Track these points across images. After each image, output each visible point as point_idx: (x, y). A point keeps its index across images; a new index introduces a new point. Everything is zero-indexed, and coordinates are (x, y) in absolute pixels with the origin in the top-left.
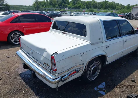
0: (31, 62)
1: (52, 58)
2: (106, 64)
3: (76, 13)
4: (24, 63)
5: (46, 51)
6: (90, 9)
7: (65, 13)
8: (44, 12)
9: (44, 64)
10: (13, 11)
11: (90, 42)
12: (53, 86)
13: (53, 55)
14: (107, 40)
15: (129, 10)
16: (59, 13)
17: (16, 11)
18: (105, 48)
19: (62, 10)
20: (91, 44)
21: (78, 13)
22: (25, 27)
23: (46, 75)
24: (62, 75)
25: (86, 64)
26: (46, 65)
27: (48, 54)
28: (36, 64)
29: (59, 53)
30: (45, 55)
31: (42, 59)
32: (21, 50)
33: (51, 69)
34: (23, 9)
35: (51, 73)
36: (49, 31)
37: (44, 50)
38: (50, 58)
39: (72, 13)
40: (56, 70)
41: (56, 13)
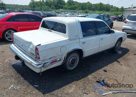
0: (21, 53)
1: (36, 49)
2: (84, 56)
3: (71, 14)
4: (16, 55)
5: (32, 44)
6: (85, 10)
7: (60, 14)
8: (39, 12)
9: (30, 54)
10: (9, 11)
11: (69, 38)
12: (37, 71)
13: (37, 47)
14: (83, 37)
15: (122, 12)
16: (54, 13)
17: (12, 10)
18: (81, 43)
19: (57, 11)
20: (70, 40)
21: (72, 14)
22: (19, 26)
23: (32, 63)
24: (44, 62)
25: (65, 55)
26: (32, 55)
27: (34, 46)
28: (25, 55)
29: (42, 45)
30: (31, 47)
31: (29, 50)
32: (14, 44)
33: (36, 58)
34: (18, 9)
35: (36, 60)
36: (38, 30)
37: (30, 43)
38: (35, 49)
39: (67, 14)
40: (39, 58)
41: (51, 14)
